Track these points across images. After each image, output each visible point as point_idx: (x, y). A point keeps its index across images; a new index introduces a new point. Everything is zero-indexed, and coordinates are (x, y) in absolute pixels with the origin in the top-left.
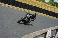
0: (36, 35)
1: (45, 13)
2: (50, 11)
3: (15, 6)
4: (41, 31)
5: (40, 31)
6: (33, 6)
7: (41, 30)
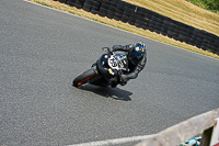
0: (178, 139)
1: (180, 36)
2: (203, 32)
3: (71, 5)
4: (196, 124)
5: (191, 124)
6: (139, 8)
7: (194, 118)
